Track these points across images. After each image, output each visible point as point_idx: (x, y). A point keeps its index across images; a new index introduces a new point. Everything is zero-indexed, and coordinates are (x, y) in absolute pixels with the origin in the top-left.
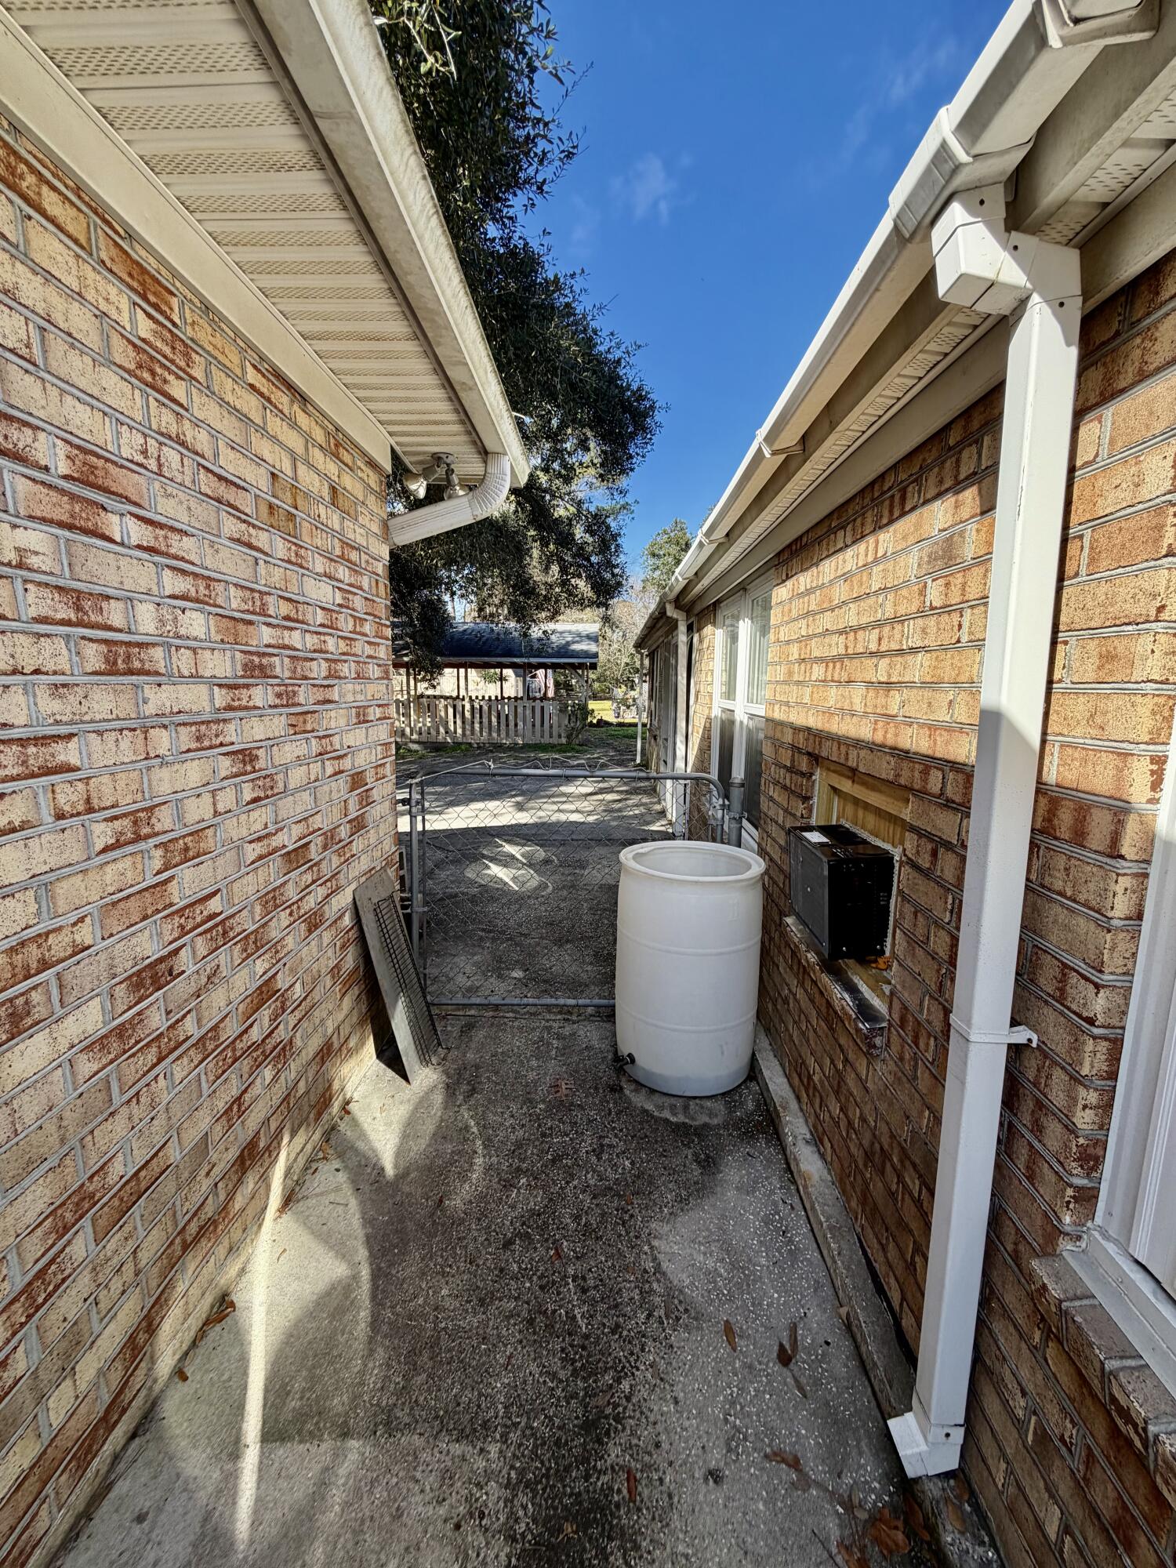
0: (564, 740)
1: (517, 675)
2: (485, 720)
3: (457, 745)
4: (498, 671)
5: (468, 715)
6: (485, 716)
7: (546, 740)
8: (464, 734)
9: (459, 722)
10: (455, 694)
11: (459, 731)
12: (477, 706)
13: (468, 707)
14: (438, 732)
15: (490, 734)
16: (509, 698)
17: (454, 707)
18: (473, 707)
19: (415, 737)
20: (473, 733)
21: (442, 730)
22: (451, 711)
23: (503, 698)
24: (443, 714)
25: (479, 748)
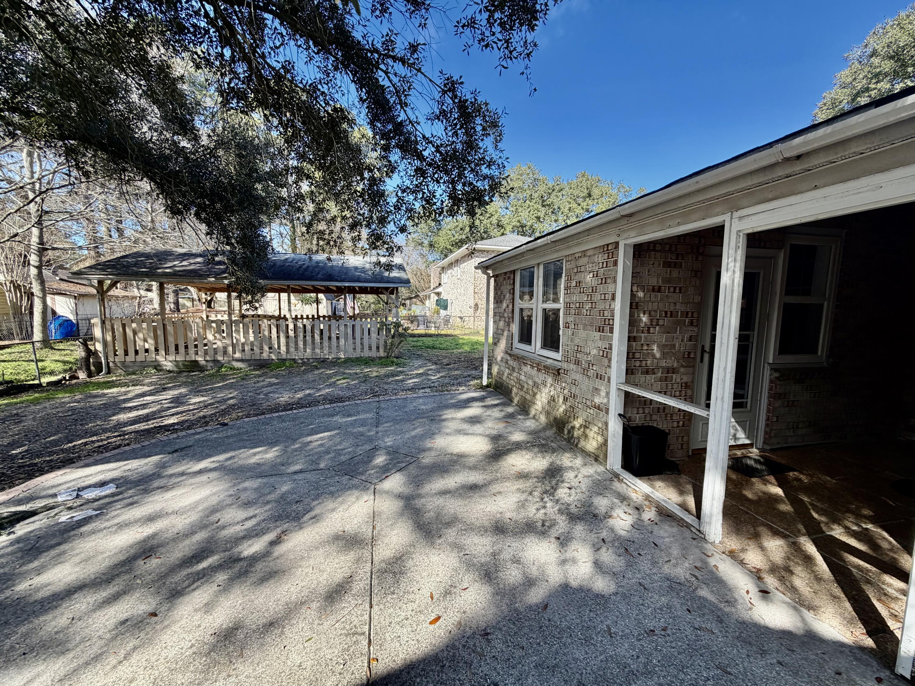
0: (382, 353)
1: (327, 299)
2: (309, 338)
3: (283, 361)
4: (313, 295)
5: (291, 333)
6: (309, 334)
7: (367, 353)
8: (288, 351)
9: (283, 340)
10: (277, 314)
11: (283, 349)
12: (300, 325)
13: (291, 326)
14: (261, 348)
15: (313, 349)
16: (324, 317)
17: (278, 327)
18: (295, 326)
19: (238, 355)
20: (297, 349)
21: (266, 348)
22: (274, 330)
23: (319, 317)
24: (266, 333)
25: (304, 363)
